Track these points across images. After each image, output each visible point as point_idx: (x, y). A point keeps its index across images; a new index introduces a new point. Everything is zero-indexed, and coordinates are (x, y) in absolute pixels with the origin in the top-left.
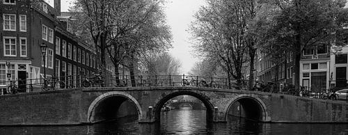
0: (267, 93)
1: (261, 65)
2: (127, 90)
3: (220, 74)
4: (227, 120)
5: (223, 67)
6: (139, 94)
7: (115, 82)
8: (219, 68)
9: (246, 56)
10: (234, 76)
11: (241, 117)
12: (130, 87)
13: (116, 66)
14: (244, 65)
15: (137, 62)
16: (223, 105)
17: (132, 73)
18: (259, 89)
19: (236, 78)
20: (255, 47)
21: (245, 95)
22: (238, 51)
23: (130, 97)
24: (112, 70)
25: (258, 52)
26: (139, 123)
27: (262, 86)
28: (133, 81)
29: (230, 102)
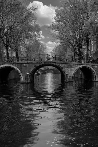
0: (97, 64)
1: (93, 47)
2: (14, 64)
3: (69, 53)
4: (73, 81)
5: (71, 49)
6: (20, 66)
7: (6, 59)
8: (69, 49)
9: (84, 42)
10: (77, 54)
11: (82, 78)
12: (15, 61)
13: (7, 49)
14: (83, 47)
15: (20, 46)
16: (70, 72)
17: (17, 53)
18: (92, 62)
19: (79, 55)
20: (89, 37)
21: (84, 66)
22: (79, 40)
23: (15, 68)
24: (5, 51)
25: (91, 40)
26: (21, 83)
28: (18, 58)
29: (75, 70)
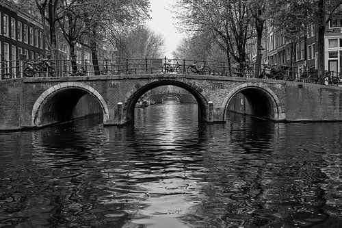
0: (280, 81)
1: (273, 41)
2: (87, 80)
3: (216, 53)
4: (225, 120)
5: (220, 45)
6: (103, 84)
7: (70, 69)
8: (215, 47)
9: (251, 29)
10: (235, 58)
11: (245, 114)
12: (91, 75)
13: (72, 46)
14: (249, 41)
15: (101, 39)
16: (219, 99)
17: (94, 56)
18: (269, 76)
19: (238, 60)
20: (262, 17)
21: (250, 84)
22: (240, 24)
23: (91, 89)
24: (67, 51)
25: (267, 25)
26: (105, 126)
27: (273, 71)
28: (96, 68)
29: (230, 94)
